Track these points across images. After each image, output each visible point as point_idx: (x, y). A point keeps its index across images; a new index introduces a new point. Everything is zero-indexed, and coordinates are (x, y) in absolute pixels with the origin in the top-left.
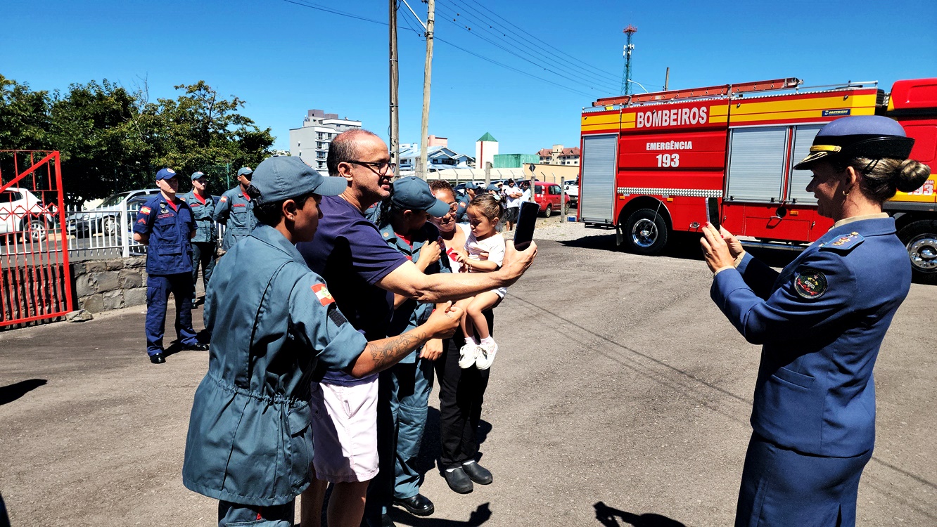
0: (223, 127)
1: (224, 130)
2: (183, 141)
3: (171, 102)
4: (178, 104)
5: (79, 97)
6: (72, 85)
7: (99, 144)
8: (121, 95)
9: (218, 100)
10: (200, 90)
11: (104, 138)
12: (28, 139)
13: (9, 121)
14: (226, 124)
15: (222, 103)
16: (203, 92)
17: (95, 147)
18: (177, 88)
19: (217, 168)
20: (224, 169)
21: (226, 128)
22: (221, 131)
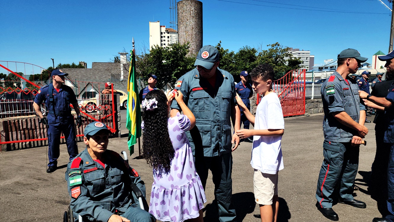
0: (282, 58)
1: (283, 59)
2: (272, 64)
3: (266, 51)
4: (269, 51)
5: (242, 53)
6: (240, 49)
7: (250, 68)
8: (254, 50)
9: (283, 49)
10: (276, 46)
11: (251, 66)
12: (231, 67)
13: (225, 62)
14: (283, 57)
15: (284, 49)
16: (277, 46)
17: (248, 68)
18: (268, 46)
19: (280, 74)
20: (282, 74)
21: (284, 59)
22: (282, 60)
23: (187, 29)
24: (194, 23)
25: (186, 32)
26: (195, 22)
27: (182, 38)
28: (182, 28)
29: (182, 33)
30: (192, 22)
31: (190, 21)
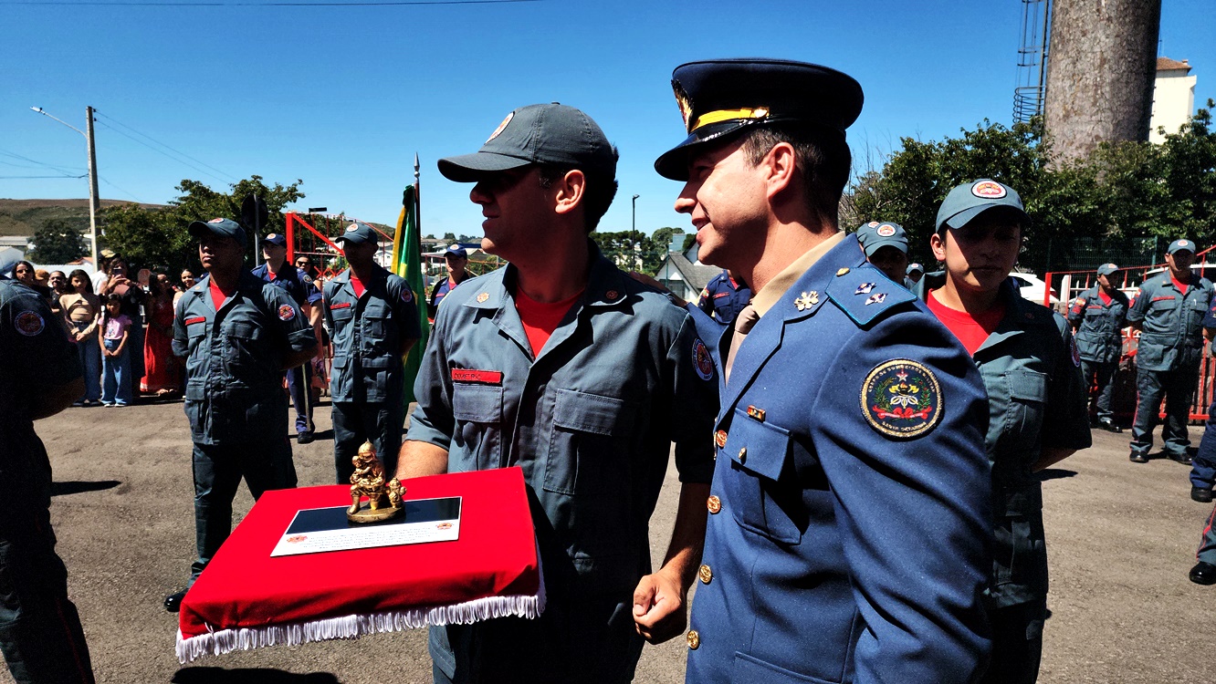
23: (1079, 66)
24: (1110, 42)
25: (1074, 77)
26: (1117, 36)
27: (1056, 100)
28: (1062, 63)
29: (1059, 84)
30: (1103, 38)
31: (1095, 38)
